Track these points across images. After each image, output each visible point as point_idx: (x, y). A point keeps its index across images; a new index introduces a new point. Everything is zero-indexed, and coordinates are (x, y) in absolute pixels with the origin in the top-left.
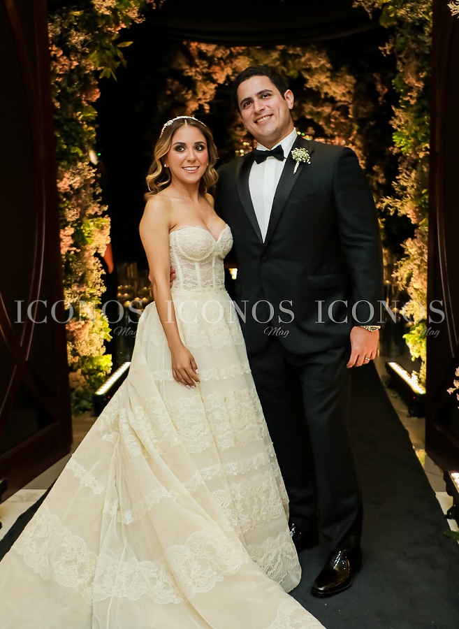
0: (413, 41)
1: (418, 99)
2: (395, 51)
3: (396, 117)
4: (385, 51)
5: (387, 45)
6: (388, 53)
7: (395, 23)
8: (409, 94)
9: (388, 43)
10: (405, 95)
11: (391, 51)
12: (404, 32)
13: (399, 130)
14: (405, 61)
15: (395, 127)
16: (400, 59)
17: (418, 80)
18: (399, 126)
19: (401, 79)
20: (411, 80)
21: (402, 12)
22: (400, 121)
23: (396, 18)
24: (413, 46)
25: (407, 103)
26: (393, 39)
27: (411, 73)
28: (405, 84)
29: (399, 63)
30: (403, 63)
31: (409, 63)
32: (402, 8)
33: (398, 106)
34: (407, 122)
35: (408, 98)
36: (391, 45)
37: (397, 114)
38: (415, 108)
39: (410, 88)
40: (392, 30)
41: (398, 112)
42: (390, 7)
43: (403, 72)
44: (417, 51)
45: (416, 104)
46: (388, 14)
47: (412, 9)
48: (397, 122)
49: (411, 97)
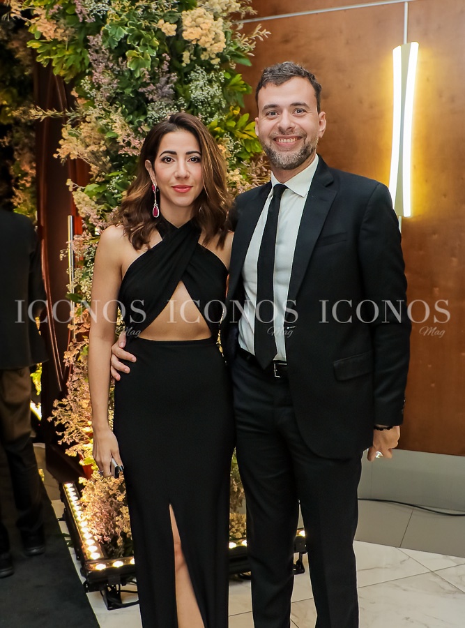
0: (26, 137)
1: (33, 183)
2: (12, 143)
3: (16, 196)
4: (4, 142)
5: (5, 138)
6: (7, 144)
7: (12, 122)
8: (25, 178)
9: (6, 136)
10: (22, 179)
11: (9, 143)
12: (19, 129)
13: (19, 207)
14: (20, 152)
15: (15, 204)
16: (17, 150)
17: (32, 168)
18: (19, 204)
19: (18, 167)
20: (26, 168)
21: (15, 114)
22: (20, 199)
23: (12, 117)
24: (26, 141)
25: (23, 185)
26: (11, 134)
27: (26, 162)
28: (21, 171)
29: (16, 153)
30: (20, 154)
31: (24, 154)
32: (16, 110)
33: (17, 187)
34: (25, 201)
35: (24, 182)
36: (9, 139)
37: (17, 194)
38: (31, 190)
39: (26, 174)
40: (9, 127)
41: (17, 192)
42: (7, 109)
43: (20, 161)
44: (30, 145)
45: (31, 186)
46: (6, 114)
47: (25, 112)
48: (17, 200)
49: (26, 181)
